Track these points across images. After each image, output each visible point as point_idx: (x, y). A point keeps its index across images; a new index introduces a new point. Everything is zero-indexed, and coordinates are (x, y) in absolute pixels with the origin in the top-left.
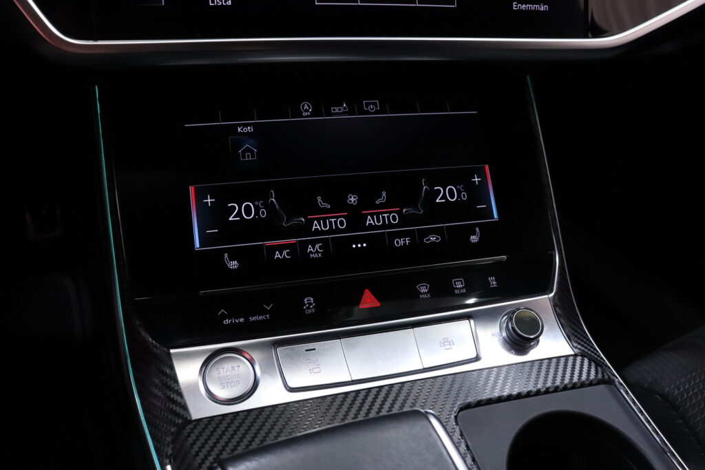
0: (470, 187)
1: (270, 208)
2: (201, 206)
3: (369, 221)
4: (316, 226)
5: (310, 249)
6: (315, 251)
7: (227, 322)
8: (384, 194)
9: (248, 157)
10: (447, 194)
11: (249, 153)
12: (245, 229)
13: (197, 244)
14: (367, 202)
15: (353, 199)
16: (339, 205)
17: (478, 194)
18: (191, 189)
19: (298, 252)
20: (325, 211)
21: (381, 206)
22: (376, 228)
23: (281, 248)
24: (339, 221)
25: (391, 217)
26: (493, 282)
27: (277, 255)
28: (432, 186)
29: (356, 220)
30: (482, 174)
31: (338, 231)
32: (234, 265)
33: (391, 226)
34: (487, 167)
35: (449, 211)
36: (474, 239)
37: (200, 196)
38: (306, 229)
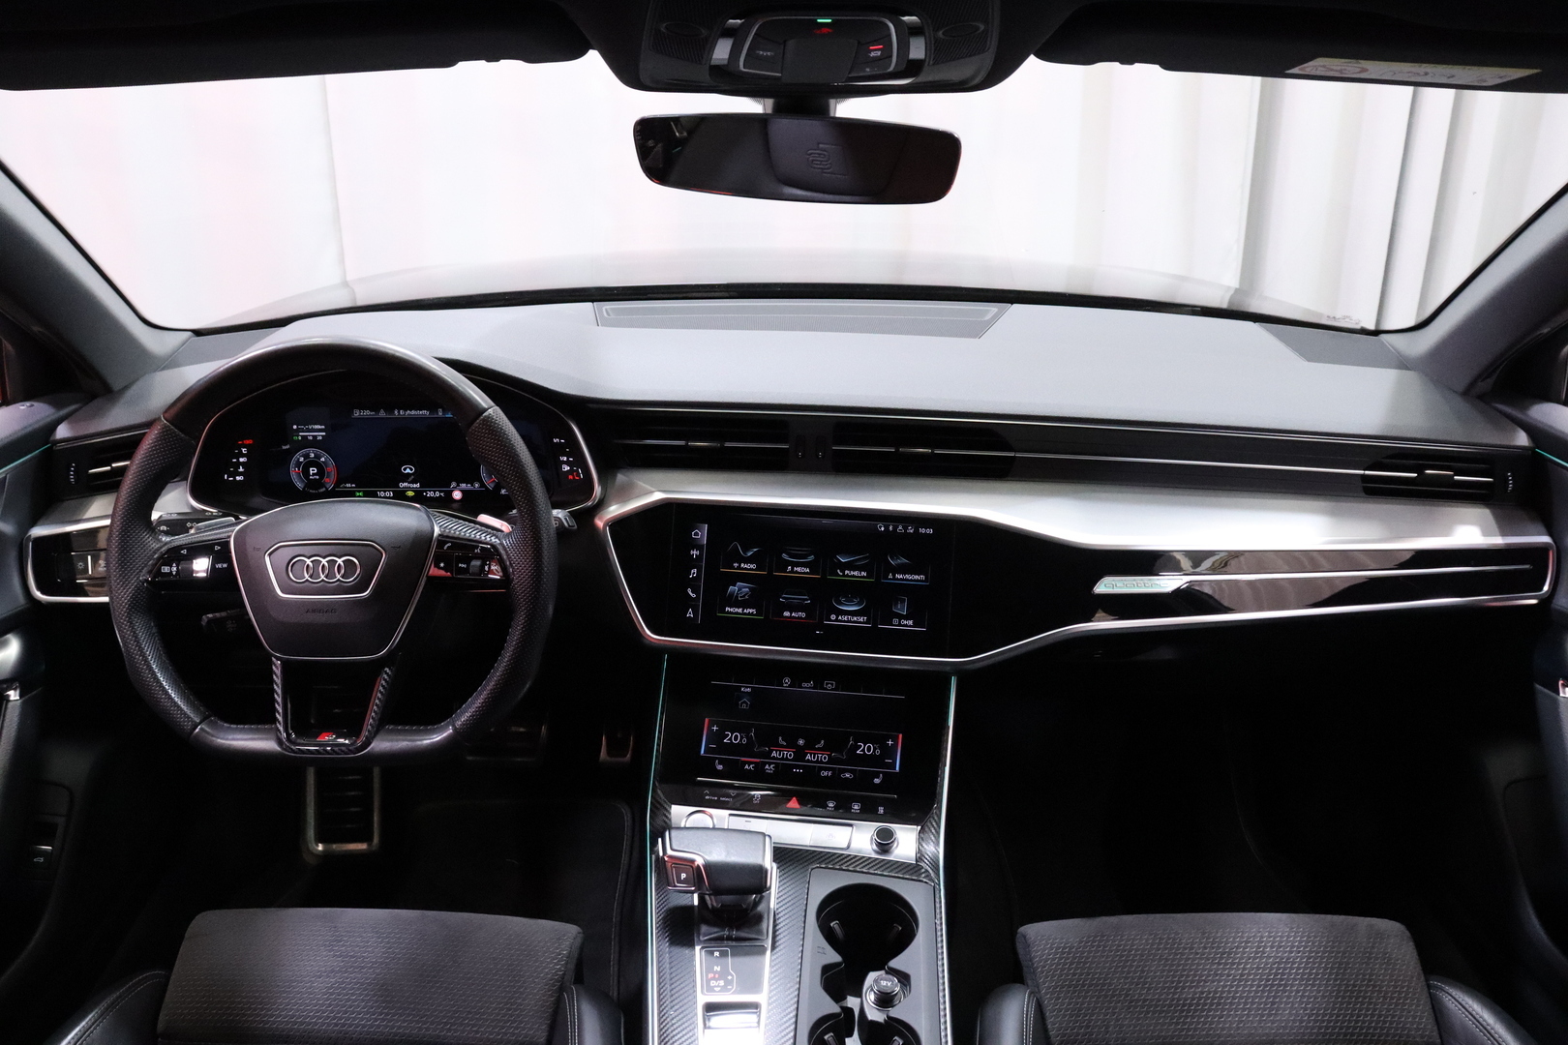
0: (884, 747)
1: (749, 738)
2: (710, 730)
3: (808, 757)
4: (774, 754)
5: (767, 767)
6: (769, 768)
7: (707, 797)
8: (822, 742)
9: (744, 706)
10: (865, 749)
11: (745, 704)
12: (732, 748)
13: (702, 752)
14: (810, 746)
15: (801, 742)
16: (791, 744)
17: (889, 752)
18: (707, 720)
19: (760, 767)
20: (782, 746)
21: (819, 749)
22: (812, 762)
23: (750, 763)
24: (789, 754)
25: (824, 757)
26: (881, 810)
27: (747, 767)
28: (856, 743)
29: (800, 755)
30: (895, 740)
31: (787, 759)
32: (720, 767)
33: (821, 762)
34: (901, 736)
35: (864, 759)
36: (877, 781)
37: (711, 725)
38: (768, 755)
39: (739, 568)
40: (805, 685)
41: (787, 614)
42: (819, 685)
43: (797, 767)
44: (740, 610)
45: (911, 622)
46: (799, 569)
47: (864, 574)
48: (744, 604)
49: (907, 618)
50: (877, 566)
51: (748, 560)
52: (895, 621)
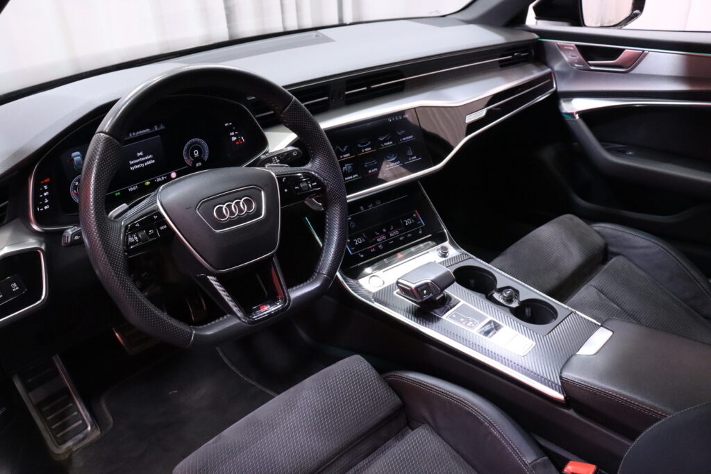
0: (414, 218)
1: (364, 238)
3: (391, 235)
4: (378, 240)
5: (379, 246)
6: (381, 247)
8: (392, 227)
10: (408, 222)
11: (353, 225)
12: (360, 246)
13: (351, 253)
14: (389, 230)
15: (384, 230)
16: (382, 233)
17: (416, 219)
19: (376, 247)
20: (378, 236)
21: (392, 230)
22: (394, 236)
23: (372, 248)
24: (384, 237)
25: (396, 232)
26: (430, 243)
28: (403, 221)
29: (388, 236)
30: (415, 213)
31: (384, 240)
32: (362, 256)
33: (397, 234)
34: (416, 211)
35: (410, 226)
36: (420, 232)
38: (376, 242)
39: (343, 158)
40: (370, 206)
41: (370, 171)
42: (375, 204)
43: (390, 241)
44: (351, 177)
45: (415, 157)
46: (367, 149)
47: (391, 143)
48: (352, 174)
49: (413, 156)
50: (395, 138)
51: (345, 153)
52: (410, 159)
